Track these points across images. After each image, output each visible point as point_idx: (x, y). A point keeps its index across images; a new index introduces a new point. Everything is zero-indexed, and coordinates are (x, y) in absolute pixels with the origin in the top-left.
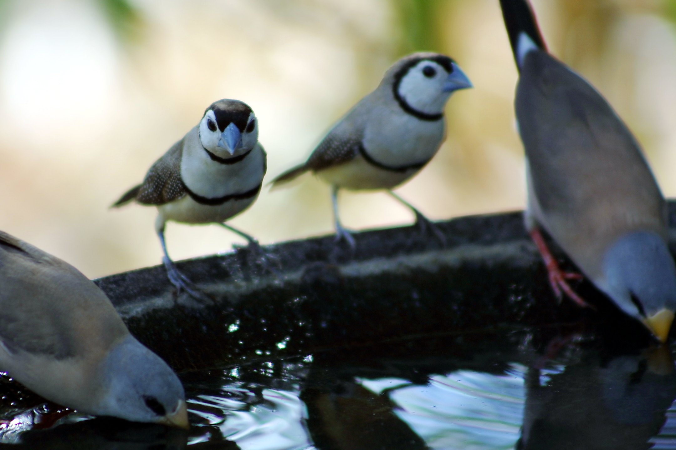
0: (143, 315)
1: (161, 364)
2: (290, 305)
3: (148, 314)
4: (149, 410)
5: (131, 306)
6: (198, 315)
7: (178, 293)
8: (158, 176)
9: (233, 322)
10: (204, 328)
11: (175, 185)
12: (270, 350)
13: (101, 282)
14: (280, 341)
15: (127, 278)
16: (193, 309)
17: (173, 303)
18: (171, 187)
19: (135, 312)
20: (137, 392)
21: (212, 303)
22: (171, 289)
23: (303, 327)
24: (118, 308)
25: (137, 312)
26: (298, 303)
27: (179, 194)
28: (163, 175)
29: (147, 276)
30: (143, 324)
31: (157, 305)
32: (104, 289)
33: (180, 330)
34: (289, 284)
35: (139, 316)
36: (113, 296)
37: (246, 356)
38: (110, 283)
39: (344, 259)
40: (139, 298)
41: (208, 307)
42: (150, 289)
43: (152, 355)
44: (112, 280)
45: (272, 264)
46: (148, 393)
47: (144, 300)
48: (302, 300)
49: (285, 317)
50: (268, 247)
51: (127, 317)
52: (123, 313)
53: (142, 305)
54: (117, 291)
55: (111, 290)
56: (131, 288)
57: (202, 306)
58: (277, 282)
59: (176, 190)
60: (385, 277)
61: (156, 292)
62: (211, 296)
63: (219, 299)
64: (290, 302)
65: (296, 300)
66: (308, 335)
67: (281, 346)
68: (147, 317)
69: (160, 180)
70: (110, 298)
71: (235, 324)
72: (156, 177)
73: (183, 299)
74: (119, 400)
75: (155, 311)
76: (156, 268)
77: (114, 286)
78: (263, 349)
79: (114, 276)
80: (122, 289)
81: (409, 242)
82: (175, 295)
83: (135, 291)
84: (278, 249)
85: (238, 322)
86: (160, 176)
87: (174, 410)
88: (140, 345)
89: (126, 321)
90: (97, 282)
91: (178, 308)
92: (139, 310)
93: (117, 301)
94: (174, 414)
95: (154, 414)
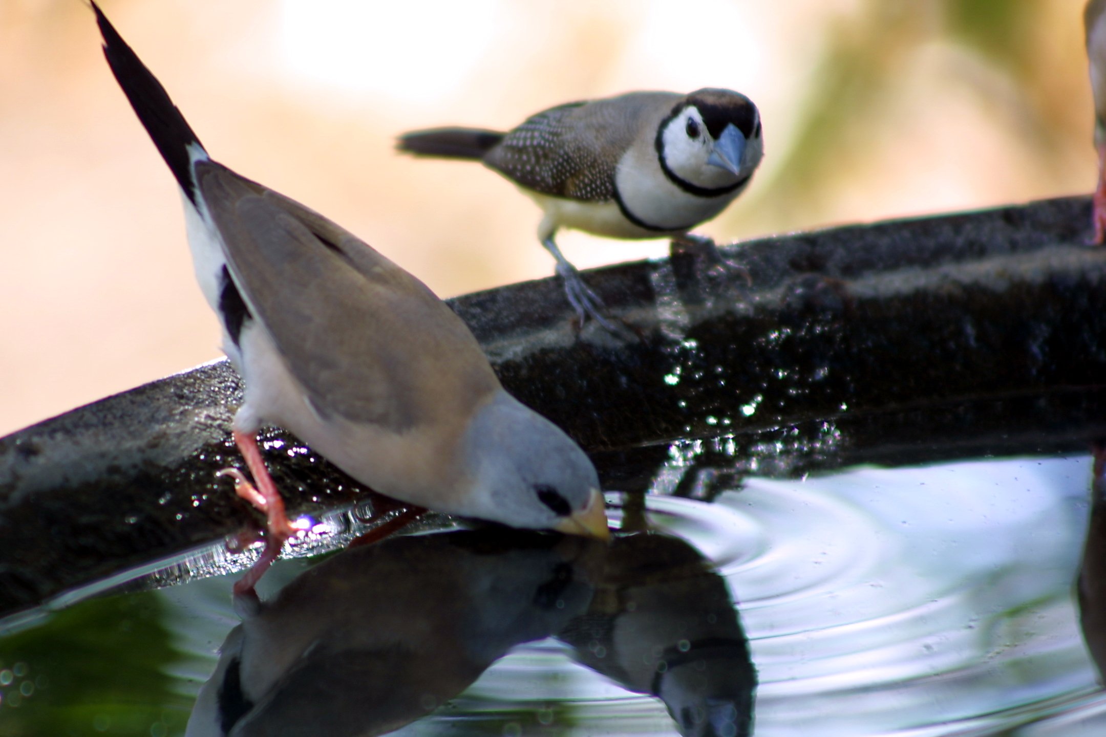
0: (525, 359)
1: (557, 435)
2: (763, 344)
3: (533, 356)
4: (544, 507)
5: (506, 343)
6: (613, 358)
7: (582, 322)
8: (566, 157)
9: (670, 371)
10: (624, 380)
11: (598, 183)
12: (730, 417)
13: (457, 304)
14: (747, 402)
15: (499, 298)
16: (605, 350)
17: (573, 339)
18: (589, 182)
19: (511, 353)
20: (524, 480)
21: (636, 340)
22: (570, 316)
23: (785, 379)
24: (484, 347)
25: (515, 354)
26: (777, 340)
27: (602, 198)
28: (578, 160)
29: (531, 294)
30: (524, 372)
31: (547, 341)
32: (463, 315)
33: (585, 383)
34: (761, 308)
35: (519, 359)
36: (476, 326)
37: (692, 426)
38: (472, 305)
39: (851, 270)
40: (518, 330)
41: (630, 347)
42: (536, 315)
43: (541, 421)
44: (474, 301)
45: (735, 277)
46: (542, 480)
47: (526, 333)
48: (783, 336)
49: (756, 362)
50: (728, 248)
51: (499, 360)
52: (492, 354)
53: (523, 341)
54: (483, 319)
55: (474, 316)
56: (505, 313)
57: (619, 344)
58: (741, 306)
59: (599, 190)
60: (918, 298)
61: (545, 321)
62: (635, 328)
63: (647, 333)
64: (764, 340)
65: (774, 336)
66: (793, 392)
67: (748, 410)
68: (531, 362)
69: (569, 164)
70: (473, 329)
71: (674, 374)
72: (562, 157)
73: (589, 332)
74: (495, 494)
75: (544, 352)
76: (545, 282)
77: (477, 310)
78: (720, 415)
79: (478, 294)
80: (491, 316)
81: (960, 241)
82: (576, 324)
83: (512, 319)
84: (744, 251)
85: (678, 370)
86: (569, 157)
87: (584, 506)
88: (520, 406)
89: (497, 368)
90: (450, 304)
91: (582, 347)
92: (518, 349)
93: (484, 334)
94: (584, 513)
95: (552, 514)
